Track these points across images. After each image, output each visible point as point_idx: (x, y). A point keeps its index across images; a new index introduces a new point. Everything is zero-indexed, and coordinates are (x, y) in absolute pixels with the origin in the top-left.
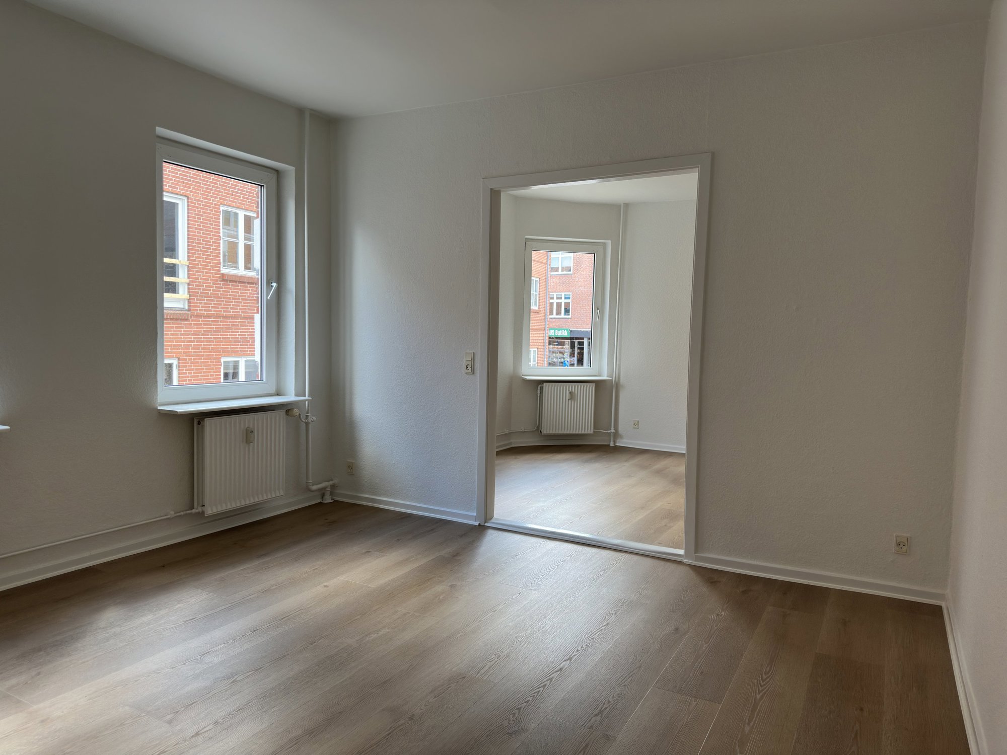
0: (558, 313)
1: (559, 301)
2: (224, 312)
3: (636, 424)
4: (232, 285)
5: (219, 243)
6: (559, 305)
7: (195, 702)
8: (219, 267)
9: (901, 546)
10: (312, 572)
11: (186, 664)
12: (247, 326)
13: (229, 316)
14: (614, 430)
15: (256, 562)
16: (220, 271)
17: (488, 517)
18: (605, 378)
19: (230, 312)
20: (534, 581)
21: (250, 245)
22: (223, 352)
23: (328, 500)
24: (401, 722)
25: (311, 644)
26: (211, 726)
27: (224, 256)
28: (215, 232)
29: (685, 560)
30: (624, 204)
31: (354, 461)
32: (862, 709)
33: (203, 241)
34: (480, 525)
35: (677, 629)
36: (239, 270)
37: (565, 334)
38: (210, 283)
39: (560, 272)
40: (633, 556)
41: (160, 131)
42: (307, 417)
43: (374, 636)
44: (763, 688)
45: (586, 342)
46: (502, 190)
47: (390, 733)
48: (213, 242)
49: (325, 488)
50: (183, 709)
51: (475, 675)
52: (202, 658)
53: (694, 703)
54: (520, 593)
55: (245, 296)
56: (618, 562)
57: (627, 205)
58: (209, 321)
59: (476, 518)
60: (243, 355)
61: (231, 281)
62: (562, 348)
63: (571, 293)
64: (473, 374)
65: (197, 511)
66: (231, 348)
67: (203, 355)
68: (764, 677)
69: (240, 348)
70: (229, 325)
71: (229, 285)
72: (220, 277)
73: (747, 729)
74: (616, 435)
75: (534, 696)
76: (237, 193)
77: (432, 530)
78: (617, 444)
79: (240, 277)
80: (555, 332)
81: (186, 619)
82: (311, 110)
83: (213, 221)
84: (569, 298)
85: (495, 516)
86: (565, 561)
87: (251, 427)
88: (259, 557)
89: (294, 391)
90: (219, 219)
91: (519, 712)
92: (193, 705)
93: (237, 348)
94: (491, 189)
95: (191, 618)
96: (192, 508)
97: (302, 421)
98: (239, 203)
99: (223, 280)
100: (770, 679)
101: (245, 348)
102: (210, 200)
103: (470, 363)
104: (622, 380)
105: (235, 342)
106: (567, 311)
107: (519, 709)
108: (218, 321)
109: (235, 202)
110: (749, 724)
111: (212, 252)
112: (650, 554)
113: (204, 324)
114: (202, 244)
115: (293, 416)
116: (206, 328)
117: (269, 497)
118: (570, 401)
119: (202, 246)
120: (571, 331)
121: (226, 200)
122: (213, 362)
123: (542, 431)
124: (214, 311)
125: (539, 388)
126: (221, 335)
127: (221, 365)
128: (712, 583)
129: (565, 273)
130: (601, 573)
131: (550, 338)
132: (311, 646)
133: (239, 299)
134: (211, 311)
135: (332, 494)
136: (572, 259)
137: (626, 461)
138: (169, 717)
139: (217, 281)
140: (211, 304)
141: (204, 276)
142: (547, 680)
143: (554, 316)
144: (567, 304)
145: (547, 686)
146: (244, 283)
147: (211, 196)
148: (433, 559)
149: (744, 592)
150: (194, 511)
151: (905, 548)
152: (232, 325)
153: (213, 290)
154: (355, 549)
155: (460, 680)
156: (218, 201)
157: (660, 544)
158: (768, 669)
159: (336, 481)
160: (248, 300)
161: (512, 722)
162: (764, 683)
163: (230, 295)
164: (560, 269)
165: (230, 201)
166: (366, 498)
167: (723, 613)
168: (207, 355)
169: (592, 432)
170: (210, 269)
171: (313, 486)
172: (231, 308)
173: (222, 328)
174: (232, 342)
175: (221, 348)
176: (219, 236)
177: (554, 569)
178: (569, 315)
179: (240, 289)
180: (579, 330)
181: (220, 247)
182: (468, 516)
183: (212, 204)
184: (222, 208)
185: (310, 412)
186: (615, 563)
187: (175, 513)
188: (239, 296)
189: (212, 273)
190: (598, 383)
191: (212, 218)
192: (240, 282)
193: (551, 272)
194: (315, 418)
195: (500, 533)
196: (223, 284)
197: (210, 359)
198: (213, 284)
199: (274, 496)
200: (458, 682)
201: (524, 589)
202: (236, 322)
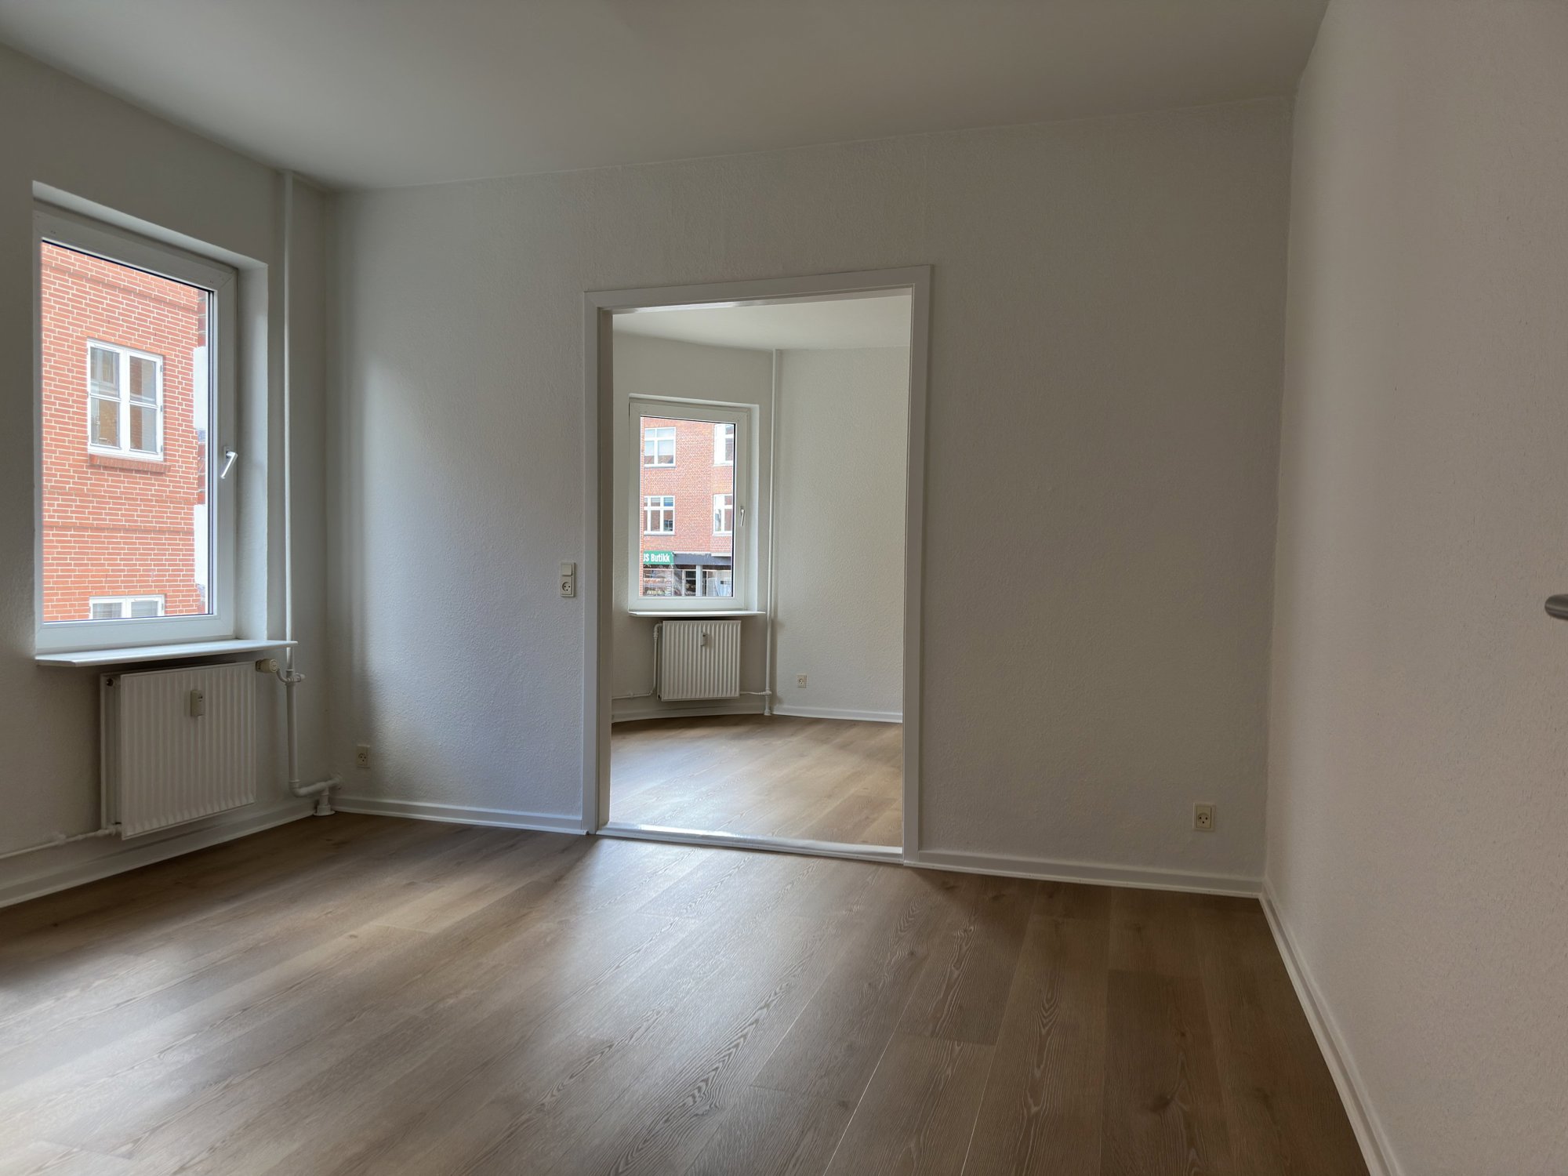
0: (655, 527)
1: (656, 508)
2: (94, 519)
3: (802, 681)
4: (109, 475)
5: (85, 403)
6: (656, 514)
7: (165, 1123)
8: (86, 444)
9: (1203, 819)
10: (324, 917)
11: (136, 1068)
12: (135, 543)
13: (103, 526)
14: (770, 690)
15: (221, 911)
16: (86, 450)
17: (601, 822)
18: (755, 612)
19: (105, 520)
20: (690, 906)
21: (140, 407)
22: (93, 588)
23: (325, 811)
24: (524, 1118)
25: (350, 1020)
26: (204, 1155)
27: (93, 425)
28: (78, 384)
29: (905, 861)
30: (777, 350)
31: (369, 746)
32: (1183, 1035)
33: (56, 398)
34: (588, 834)
35: (912, 954)
36: (120, 449)
37: (666, 559)
38: (68, 471)
39: (656, 464)
40: (829, 861)
41: (41, 189)
42: (289, 674)
43: (451, 1001)
44: (1047, 1020)
45: (698, 571)
46: (614, 310)
47: (512, 1133)
48: (74, 401)
49: (319, 792)
50: (147, 1134)
51: (627, 1042)
52: (161, 1057)
53: (957, 1049)
54: (671, 924)
55: (132, 494)
56: (810, 870)
57: (781, 353)
58: (66, 536)
59: (582, 824)
60: (129, 594)
61: (106, 468)
62: (663, 582)
63: (674, 497)
64: (575, 596)
65: (107, 832)
66: (106, 582)
67: (57, 594)
68: (1047, 1006)
69: (122, 582)
70: (103, 543)
71: (103, 474)
72: (86, 461)
73: (1038, 1073)
74: (773, 698)
75: (724, 1061)
76: (118, 319)
77: (512, 846)
78: (775, 713)
79: (123, 461)
80: (650, 557)
81: (118, 1001)
82: (295, 172)
83: (73, 365)
84: (671, 505)
85: (610, 820)
86: (730, 875)
87: (199, 688)
88: (227, 900)
89: (266, 632)
90: (85, 362)
91: (707, 1085)
92: (164, 1127)
93: (117, 582)
94: (599, 308)
95: (126, 999)
96: (98, 827)
97: (281, 680)
98: (120, 336)
99: (92, 466)
100: (1055, 1009)
101: (132, 582)
102: (68, 329)
103: (569, 580)
104: (780, 615)
105: (113, 570)
106: (669, 525)
107: (706, 1081)
108: (83, 536)
109: (114, 335)
110: (1039, 1067)
111: (72, 419)
112: (855, 856)
113: (58, 541)
114: (54, 404)
115: (269, 671)
116: (62, 547)
117: (231, 806)
118: (704, 648)
119: (53, 407)
120: (675, 555)
121: (98, 331)
122: (74, 605)
123: (662, 696)
124: (77, 518)
125: (656, 629)
126: (89, 559)
127: (88, 610)
128: (948, 889)
129: (663, 465)
130: (789, 887)
131: (646, 566)
132: (350, 1023)
133: (121, 498)
134: (71, 518)
135: (331, 801)
136: (675, 444)
137: (792, 735)
138: (124, 1149)
139: (82, 467)
140: (71, 506)
141: (56, 458)
142: (739, 1038)
143: (649, 532)
144: (668, 514)
145: (740, 1046)
146: (130, 471)
147: (69, 323)
148: (523, 887)
149: (995, 898)
150: (100, 833)
151: (1207, 822)
152: (109, 543)
153: (74, 483)
154: (390, 879)
155: (604, 1050)
156: (82, 332)
157: (865, 842)
158: (1049, 996)
159: (337, 780)
160: (137, 500)
161: (698, 1100)
162: (1049, 1013)
163: (105, 491)
164: (656, 459)
165: (104, 332)
166: (390, 803)
167: (972, 928)
168: (62, 594)
169: (737, 695)
170: (68, 448)
171: (300, 787)
172: (106, 514)
173: (91, 548)
174: (108, 570)
175: (90, 582)
176: (85, 392)
177: (716, 887)
178: (672, 530)
179: (123, 482)
180: (688, 553)
181: (85, 409)
182: (569, 822)
183: (72, 336)
184: (90, 344)
185: (293, 666)
186: (805, 872)
187: (68, 837)
188: (121, 493)
189: (73, 454)
190: (745, 621)
191: (72, 360)
192: (122, 470)
193: (645, 463)
194: (303, 676)
195: (624, 843)
196: (92, 473)
197: (70, 600)
198: (74, 472)
199: (238, 804)
200: (602, 1053)
201: (677, 919)
202: (116, 537)
